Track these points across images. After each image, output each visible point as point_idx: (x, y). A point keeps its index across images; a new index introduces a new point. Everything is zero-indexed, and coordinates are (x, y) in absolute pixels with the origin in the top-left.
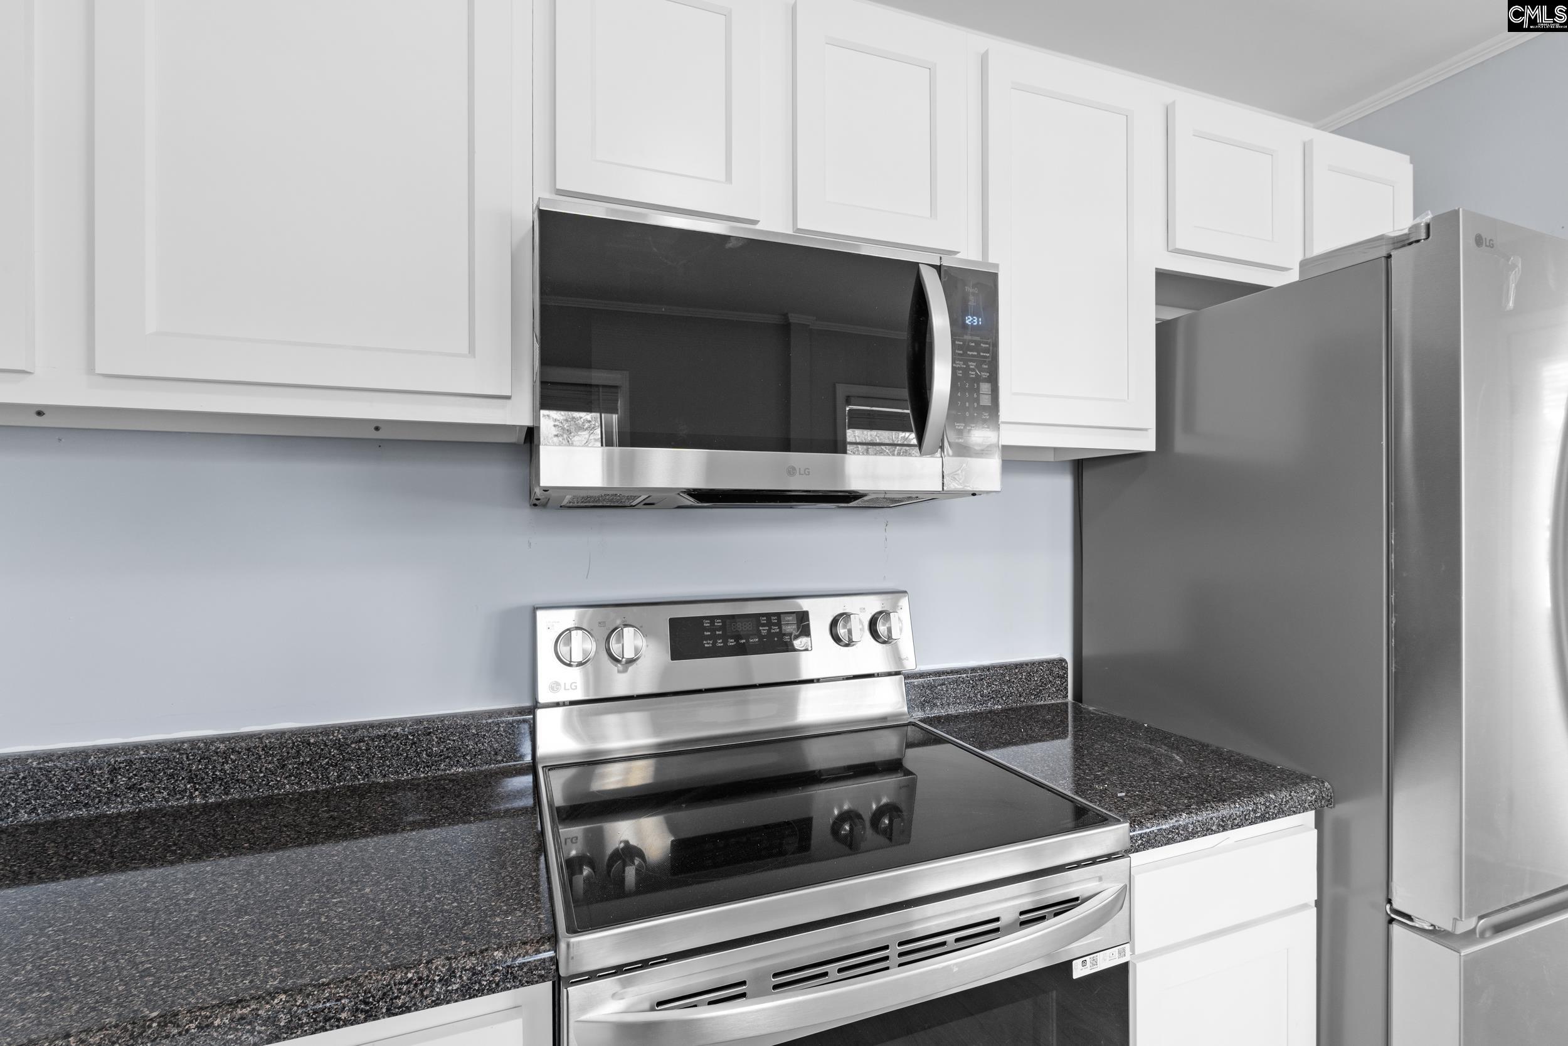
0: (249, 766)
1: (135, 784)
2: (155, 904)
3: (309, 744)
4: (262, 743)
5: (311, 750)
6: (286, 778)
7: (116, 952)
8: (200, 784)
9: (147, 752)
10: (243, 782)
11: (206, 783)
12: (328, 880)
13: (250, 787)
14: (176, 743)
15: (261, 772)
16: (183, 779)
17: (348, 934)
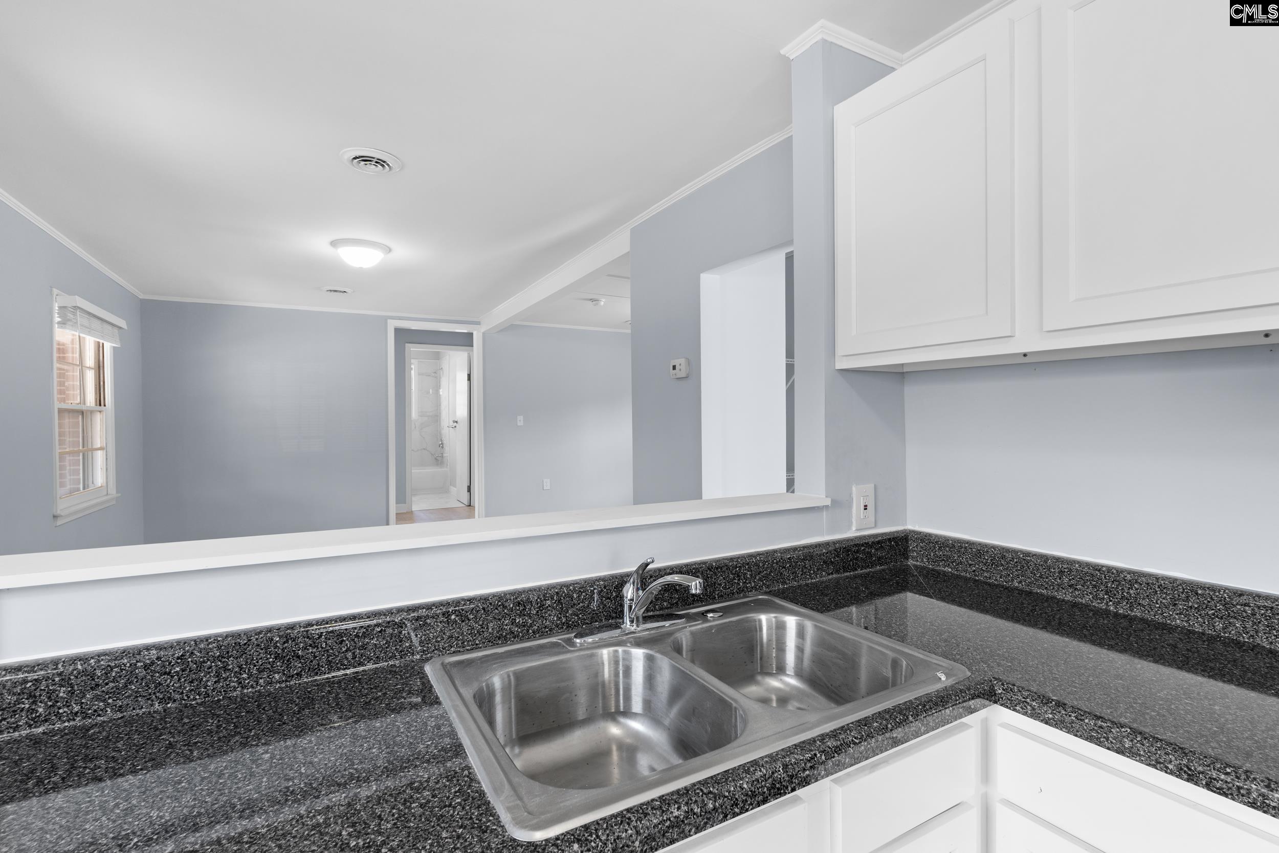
0: (1148, 596)
1: (1073, 585)
2: (1070, 651)
3: (1197, 594)
4: (1158, 582)
5: (1198, 599)
6: (1177, 614)
7: (1044, 663)
8: (1113, 598)
9: (1080, 566)
10: (1144, 606)
11: (1117, 599)
12: (1186, 688)
13: (1149, 611)
14: (1098, 566)
15: (1157, 604)
16: (1102, 590)
17: (1188, 723)
